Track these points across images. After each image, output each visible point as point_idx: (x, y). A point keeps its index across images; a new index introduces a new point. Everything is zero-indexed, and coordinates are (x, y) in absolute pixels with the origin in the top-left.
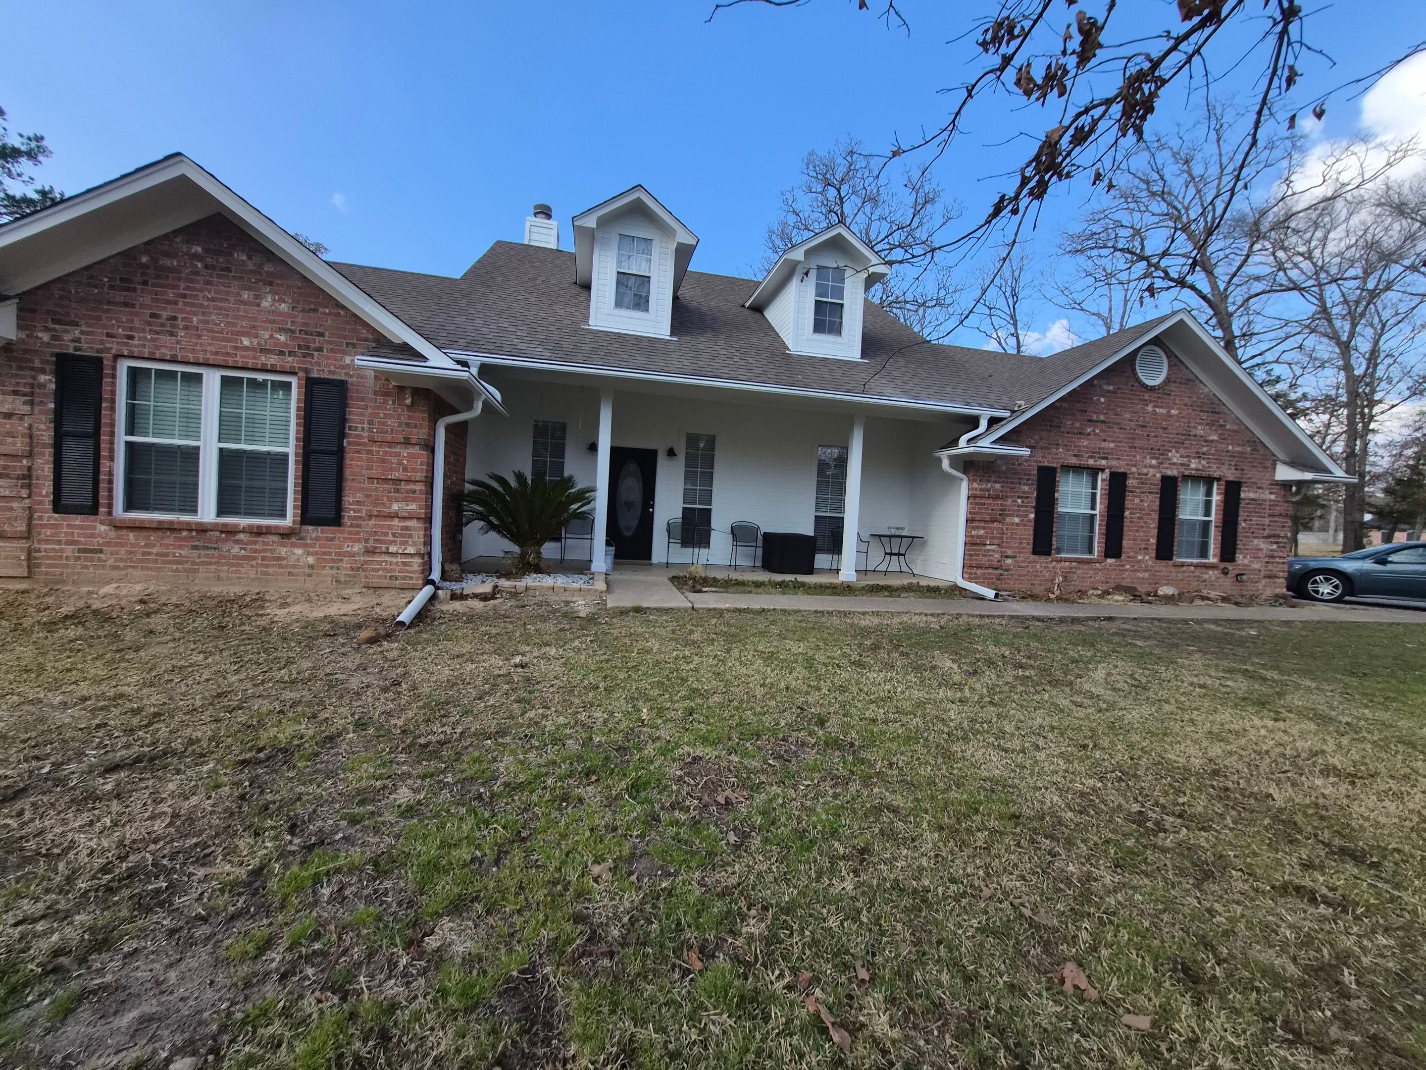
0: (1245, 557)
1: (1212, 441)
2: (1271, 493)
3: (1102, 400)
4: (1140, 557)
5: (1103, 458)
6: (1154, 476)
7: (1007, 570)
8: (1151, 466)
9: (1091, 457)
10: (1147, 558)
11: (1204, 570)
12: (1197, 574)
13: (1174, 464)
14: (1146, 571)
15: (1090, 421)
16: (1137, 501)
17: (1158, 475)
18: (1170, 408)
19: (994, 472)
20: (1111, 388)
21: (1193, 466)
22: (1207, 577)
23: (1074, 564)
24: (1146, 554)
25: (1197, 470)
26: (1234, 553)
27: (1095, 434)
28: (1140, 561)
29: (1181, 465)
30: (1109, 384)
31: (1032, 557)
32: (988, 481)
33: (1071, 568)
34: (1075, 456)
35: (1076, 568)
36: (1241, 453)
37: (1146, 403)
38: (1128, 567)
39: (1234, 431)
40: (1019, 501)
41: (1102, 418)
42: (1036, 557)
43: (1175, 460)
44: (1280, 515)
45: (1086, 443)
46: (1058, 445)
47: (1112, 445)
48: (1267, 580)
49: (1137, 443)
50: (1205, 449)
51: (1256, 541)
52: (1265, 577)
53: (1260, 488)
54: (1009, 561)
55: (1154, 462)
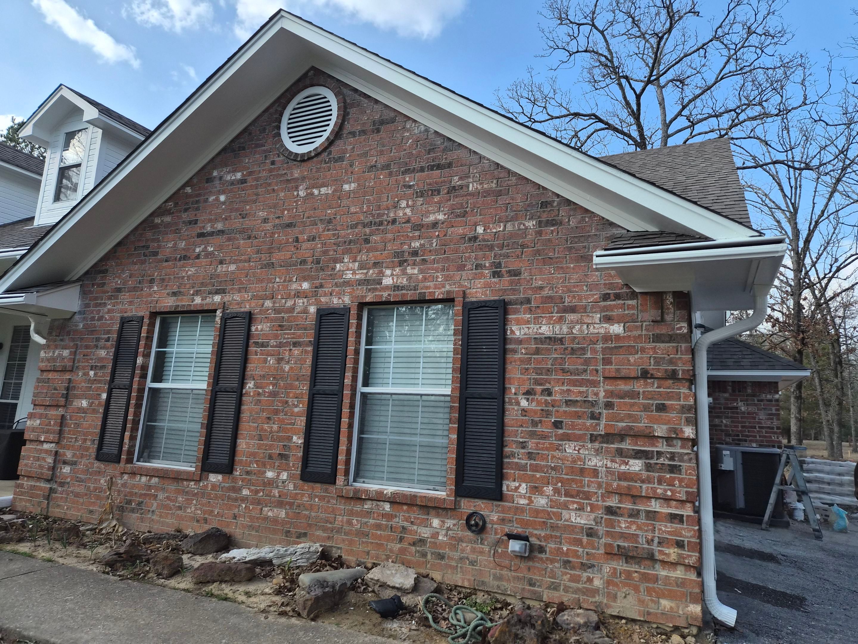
0: (536, 490)
1: (435, 224)
2: (608, 319)
3: (222, 198)
4: (270, 474)
5: (217, 292)
6: (305, 311)
7: (62, 484)
8: (298, 294)
9: (197, 293)
10: (284, 476)
11: (416, 514)
12: (399, 521)
13: (347, 283)
14: (280, 504)
15: (201, 235)
16: (271, 361)
17: (312, 309)
18: (338, 182)
19: (68, 333)
20: (239, 175)
21: (387, 281)
22: (425, 532)
23: (155, 480)
24: (281, 469)
25: (396, 288)
26: (500, 477)
27: (209, 255)
28: (271, 483)
29: (360, 282)
30: (235, 171)
31: (97, 464)
32: (56, 347)
33: (149, 487)
34: (174, 294)
35: (157, 489)
36: (512, 235)
37: (294, 184)
38: (245, 492)
39: (487, 193)
40: (92, 373)
41: (219, 226)
42: (102, 466)
43: (349, 275)
44: (645, 375)
45: (192, 271)
46: (152, 281)
47: (232, 267)
48: (620, 565)
49: (277, 257)
50: (416, 244)
51: (570, 448)
52: (610, 554)
53: (573, 310)
54: (67, 469)
55: (305, 285)
